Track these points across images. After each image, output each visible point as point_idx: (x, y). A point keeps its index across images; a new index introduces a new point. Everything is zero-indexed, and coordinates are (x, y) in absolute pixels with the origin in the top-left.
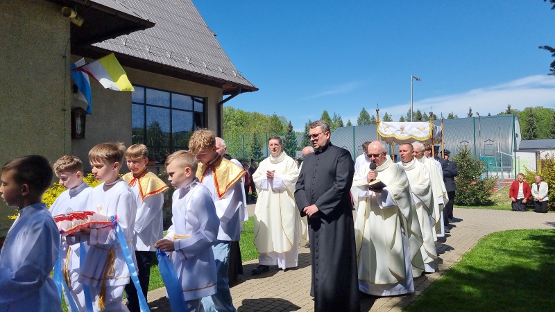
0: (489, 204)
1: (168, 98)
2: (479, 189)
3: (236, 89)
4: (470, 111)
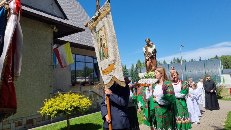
1: (84, 58)
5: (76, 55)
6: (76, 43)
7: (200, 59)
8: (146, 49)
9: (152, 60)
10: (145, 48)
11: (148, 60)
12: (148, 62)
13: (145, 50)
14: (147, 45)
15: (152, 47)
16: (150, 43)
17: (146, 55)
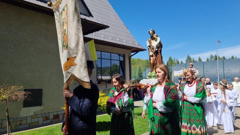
1: (110, 55)
3: (137, 50)
5: (102, 52)
6: (101, 40)
8: (150, 43)
9: (156, 56)
10: (148, 42)
11: (152, 56)
12: (152, 58)
13: (148, 45)
14: (151, 38)
15: (156, 40)
16: (154, 36)
17: (149, 50)
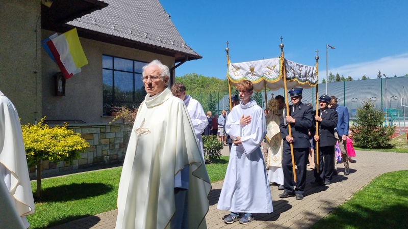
0: (389, 147)
1: (131, 65)
2: (381, 135)
3: (184, 58)
4: (380, 73)
5: (115, 58)
6: (108, 35)
7: (379, 76)
